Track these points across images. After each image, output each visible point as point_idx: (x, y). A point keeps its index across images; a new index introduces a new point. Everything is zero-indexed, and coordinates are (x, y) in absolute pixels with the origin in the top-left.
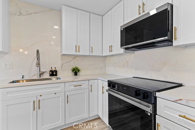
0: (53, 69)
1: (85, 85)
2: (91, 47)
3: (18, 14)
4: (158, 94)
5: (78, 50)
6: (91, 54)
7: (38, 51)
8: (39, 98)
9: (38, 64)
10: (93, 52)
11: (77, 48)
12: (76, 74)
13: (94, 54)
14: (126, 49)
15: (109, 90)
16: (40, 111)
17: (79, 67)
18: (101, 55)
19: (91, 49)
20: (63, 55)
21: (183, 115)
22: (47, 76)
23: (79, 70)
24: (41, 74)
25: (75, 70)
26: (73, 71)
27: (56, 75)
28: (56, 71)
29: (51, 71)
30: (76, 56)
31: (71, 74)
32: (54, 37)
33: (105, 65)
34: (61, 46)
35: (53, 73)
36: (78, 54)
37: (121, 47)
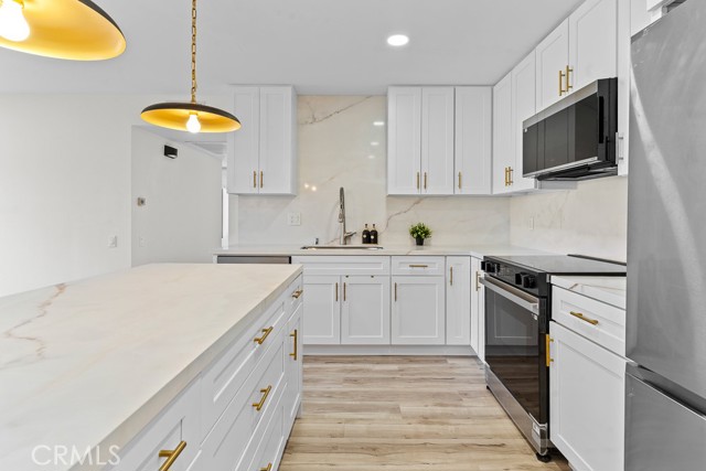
0: (370, 229)
1: (436, 266)
2: (457, 174)
3: (310, 120)
4: (554, 280)
5: (423, 184)
6: (458, 192)
7: (342, 190)
8: (345, 280)
9: (342, 217)
10: (463, 187)
11: (422, 180)
12: (420, 242)
13: (465, 191)
14: (540, 178)
15: (486, 279)
16: (345, 304)
17: (428, 226)
18: (489, 193)
19: (457, 178)
20: (390, 196)
21: (576, 312)
22: (357, 241)
23: (427, 233)
24: (347, 238)
25: (417, 232)
26: (413, 233)
27: (375, 241)
28: (375, 233)
29: (366, 232)
30: (421, 198)
31: (410, 241)
32: (371, 157)
33: (509, 221)
34: (386, 177)
35: (370, 237)
36: (424, 192)
37: (524, 173)
